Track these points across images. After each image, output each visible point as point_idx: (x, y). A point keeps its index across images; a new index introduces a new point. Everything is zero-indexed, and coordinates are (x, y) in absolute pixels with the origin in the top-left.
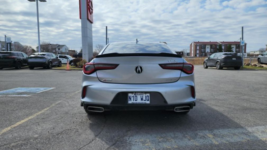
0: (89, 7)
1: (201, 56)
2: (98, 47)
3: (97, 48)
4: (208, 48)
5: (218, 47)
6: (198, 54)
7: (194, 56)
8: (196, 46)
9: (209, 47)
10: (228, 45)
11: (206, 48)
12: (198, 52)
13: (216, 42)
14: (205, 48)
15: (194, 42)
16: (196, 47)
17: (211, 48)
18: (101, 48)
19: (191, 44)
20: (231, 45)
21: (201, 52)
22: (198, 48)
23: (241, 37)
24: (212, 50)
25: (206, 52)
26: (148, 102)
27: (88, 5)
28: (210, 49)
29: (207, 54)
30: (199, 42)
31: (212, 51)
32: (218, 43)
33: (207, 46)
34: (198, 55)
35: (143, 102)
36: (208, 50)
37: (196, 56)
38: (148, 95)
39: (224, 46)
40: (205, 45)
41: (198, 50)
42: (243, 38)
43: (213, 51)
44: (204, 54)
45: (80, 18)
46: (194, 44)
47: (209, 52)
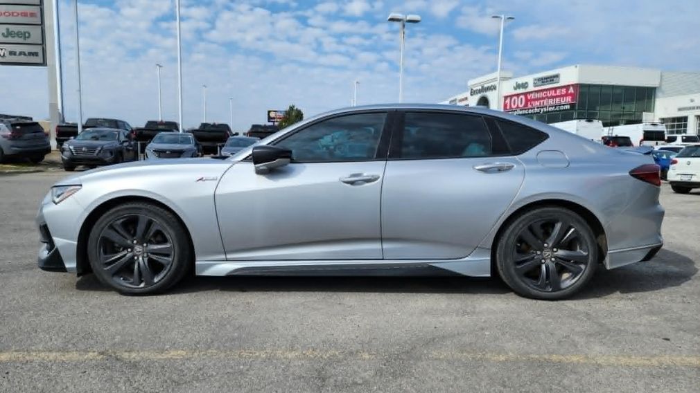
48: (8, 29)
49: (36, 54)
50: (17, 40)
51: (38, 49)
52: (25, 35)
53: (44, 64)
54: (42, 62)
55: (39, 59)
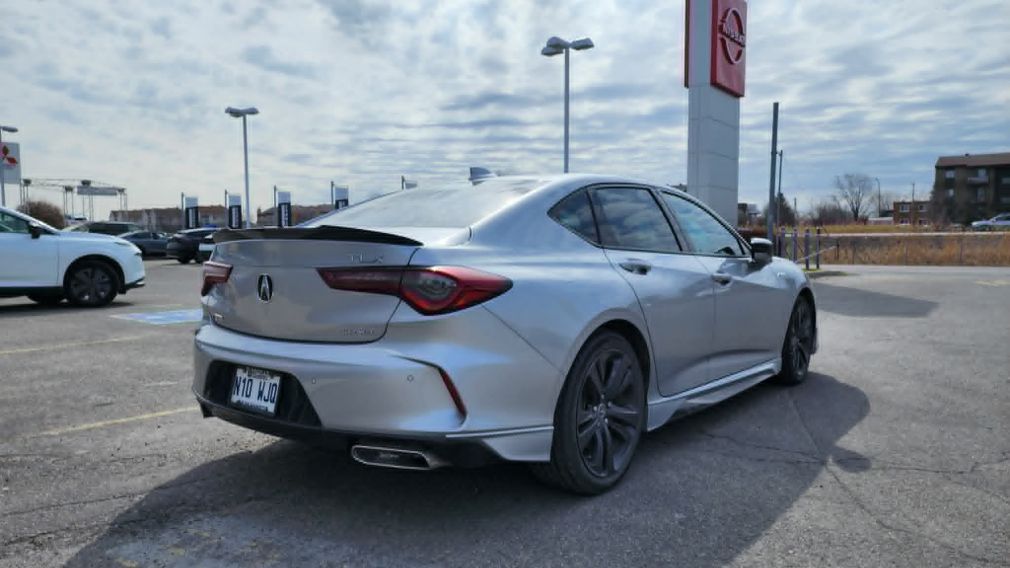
0: (719, 35)
2: (845, 183)
3: (838, 190)
18: (857, 189)
26: (271, 407)
27: (717, 28)
35: (262, 404)
38: (277, 380)
45: (687, 85)
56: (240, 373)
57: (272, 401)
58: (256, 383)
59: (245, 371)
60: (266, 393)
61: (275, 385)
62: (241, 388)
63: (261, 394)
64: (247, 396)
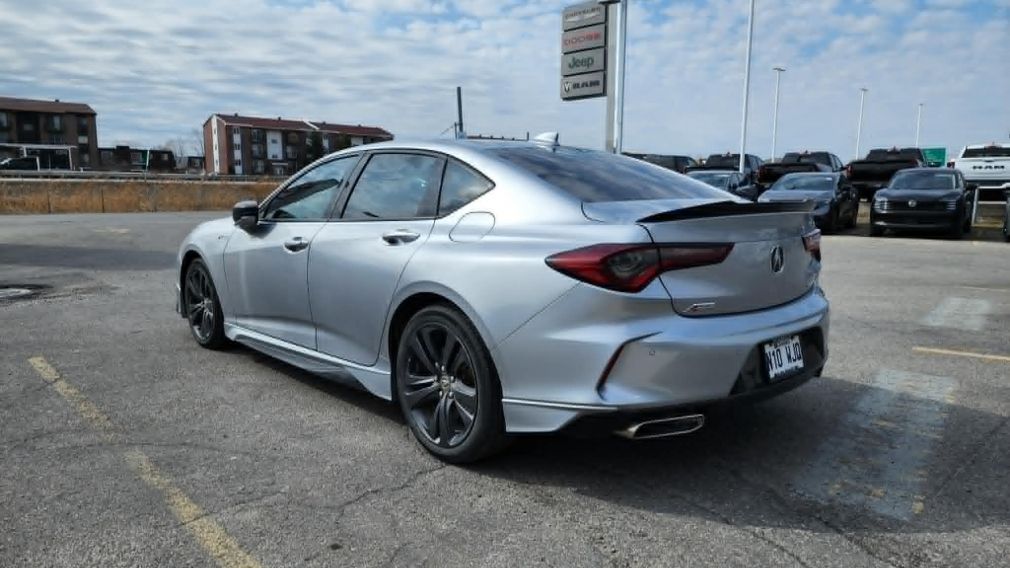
1: (250, 171)
4: (274, 142)
5: (308, 142)
6: (238, 163)
7: (226, 170)
8: (228, 133)
9: (278, 137)
10: (341, 138)
11: (269, 141)
12: (238, 155)
13: (302, 124)
14: (263, 141)
15: (219, 115)
16: (229, 138)
17: (286, 142)
19: (207, 124)
20: (350, 136)
21: (249, 157)
22: (237, 139)
23: (457, 120)
24: (289, 150)
25: (270, 157)
26: (800, 364)
28: (284, 148)
29: (274, 164)
30: (236, 118)
31: (290, 156)
32: (308, 127)
33: (270, 137)
34: (238, 169)
35: (793, 365)
36: (275, 149)
37: (231, 171)
38: (797, 340)
39: (327, 137)
40: (265, 131)
41: (238, 147)
42: (461, 124)
43: (294, 153)
44: (260, 165)
46: (218, 121)
47: (280, 157)
48: (574, 59)
49: (595, 83)
50: (582, 69)
51: (598, 77)
52: (588, 62)
53: (604, 94)
54: (602, 91)
55: (598, 89)
56: (769, 349)
57: (799, 358)
58: (783, 349)
59: (771, 345)
60: (793, 355)
61: (797, 344)
62: (773, 362)
63: (789, 357)
64: (780, 366)
